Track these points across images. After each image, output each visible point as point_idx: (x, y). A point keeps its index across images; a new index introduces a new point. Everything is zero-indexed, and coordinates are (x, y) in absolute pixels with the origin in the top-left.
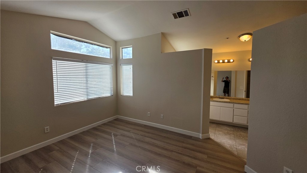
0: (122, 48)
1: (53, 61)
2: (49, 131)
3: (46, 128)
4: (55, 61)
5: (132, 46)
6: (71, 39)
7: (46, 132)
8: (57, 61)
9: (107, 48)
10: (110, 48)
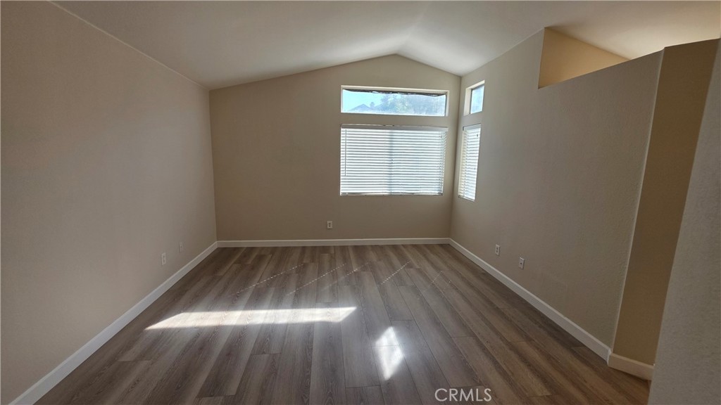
0: (472, 90)
1: (342, 129)
2: (331, 227)
3: (328, 222)
4: (345, 129)
5: (483, 82)
6: (371, 91)
7: (328, 227)
8: (347, 130)
9: (439, 95)
10: (446, 94)
